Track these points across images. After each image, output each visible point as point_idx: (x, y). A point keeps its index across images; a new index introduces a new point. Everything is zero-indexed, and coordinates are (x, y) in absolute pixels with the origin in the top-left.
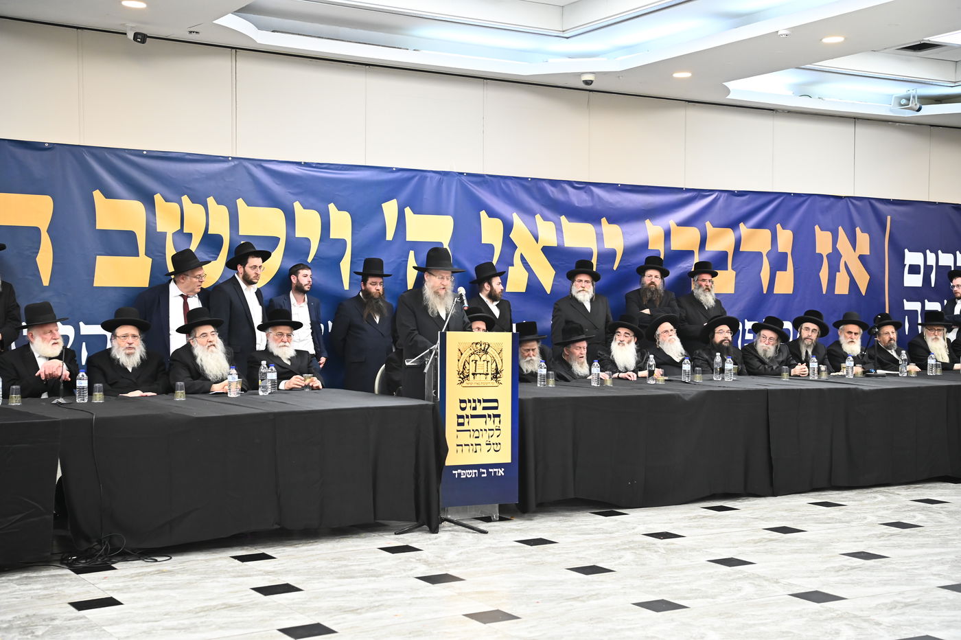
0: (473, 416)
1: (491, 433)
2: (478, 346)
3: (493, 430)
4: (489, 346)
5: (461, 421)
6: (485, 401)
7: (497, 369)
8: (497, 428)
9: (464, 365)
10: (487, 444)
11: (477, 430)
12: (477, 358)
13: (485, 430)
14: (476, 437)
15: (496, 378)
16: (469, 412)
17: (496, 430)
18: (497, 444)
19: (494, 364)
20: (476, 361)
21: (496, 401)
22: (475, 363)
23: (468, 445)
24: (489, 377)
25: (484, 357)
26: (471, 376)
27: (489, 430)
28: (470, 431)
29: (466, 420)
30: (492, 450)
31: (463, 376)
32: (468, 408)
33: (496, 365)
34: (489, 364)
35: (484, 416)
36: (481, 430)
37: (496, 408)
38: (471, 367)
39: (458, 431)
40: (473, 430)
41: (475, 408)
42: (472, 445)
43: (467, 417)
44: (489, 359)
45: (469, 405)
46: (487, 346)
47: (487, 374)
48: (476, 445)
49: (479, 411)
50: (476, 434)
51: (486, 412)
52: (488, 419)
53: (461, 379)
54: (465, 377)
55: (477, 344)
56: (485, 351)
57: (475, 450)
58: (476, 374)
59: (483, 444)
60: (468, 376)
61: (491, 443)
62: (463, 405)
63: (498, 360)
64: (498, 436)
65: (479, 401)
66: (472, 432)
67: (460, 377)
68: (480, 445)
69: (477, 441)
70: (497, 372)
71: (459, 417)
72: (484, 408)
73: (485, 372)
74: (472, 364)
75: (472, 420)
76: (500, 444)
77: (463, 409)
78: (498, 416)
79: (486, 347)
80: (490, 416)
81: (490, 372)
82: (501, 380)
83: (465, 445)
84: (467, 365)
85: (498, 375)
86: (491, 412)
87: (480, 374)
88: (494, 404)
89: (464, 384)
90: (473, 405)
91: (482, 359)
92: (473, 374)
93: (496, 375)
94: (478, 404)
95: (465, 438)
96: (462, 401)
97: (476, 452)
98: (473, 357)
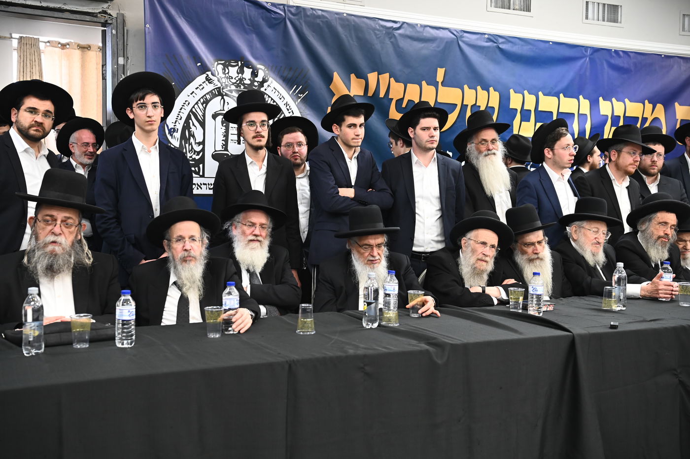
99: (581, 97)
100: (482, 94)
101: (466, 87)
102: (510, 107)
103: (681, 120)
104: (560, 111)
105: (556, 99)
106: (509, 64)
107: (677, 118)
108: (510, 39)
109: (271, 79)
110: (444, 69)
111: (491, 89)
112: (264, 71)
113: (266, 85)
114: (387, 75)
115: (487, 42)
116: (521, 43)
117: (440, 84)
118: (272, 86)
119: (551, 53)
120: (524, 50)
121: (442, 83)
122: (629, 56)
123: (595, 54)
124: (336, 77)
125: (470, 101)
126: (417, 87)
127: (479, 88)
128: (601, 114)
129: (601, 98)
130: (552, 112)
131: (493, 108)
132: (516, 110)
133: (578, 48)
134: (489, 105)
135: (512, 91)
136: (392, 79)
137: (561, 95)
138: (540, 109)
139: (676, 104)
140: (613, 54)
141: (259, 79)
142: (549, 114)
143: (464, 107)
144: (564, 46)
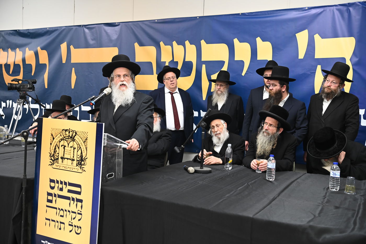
0: (60, 196)
1: (74, 215)
2: (67, 133)
3: (75, 213)
4: (76, 134)
5: (50, 198)
6: (71, 184)
7: (82, 156)
8: (79, 212)
9: (55, 149)
10: (70, 225)
11: (62, 210)
12: (66, 144)
13: (69, 211)
14: (61, 216)
15: (81, 164)
16: (56, 191)
17: (78, 213)
18: (78, 227)
19: (80, 151)
20: (65, 146)
21: (79, 186)
22: (64, 148)
23: (54, 221)
24: (75, 163)
25: (71, 144)
26: (60, 160)
27: (73, 212)
28: (56, 208)
29: (54, 198)
30: (73, 231)
31: (54, 159)
32: (56, 188)
33: (82, 153)
34: (76, 150)
35: (68, 198)
36: (66, 211)
37: (79, 193)
38: (60, 151)
39: (47, 206)
40: (59, 209)
41: (61, 189)
42: (57, 222)
43: (55, 195)
44: (76, 146)
45: (57, 185)
46: (74, 133)
47: (73, 160)
48: (61, 223)
49: (65, 193)
50: (61, 213)
51: (70, 195)
52: (72, 202)
53: (52, 161)
54: (55, 160)
55: (66, 130)
56: (73, 139)
57: (59, 227)
58: (65, 158)
59: (67, 224)
60: (58, 159)
61: (73, 224)
62: (53, 184)
63: (83, 147)
64: (79, 220)
65: (65, 183)
66: (58, 211)
67: (51, 159)
68: (64, 223)
69: (62, 220)
70: (82, 160)
71: (49, 194)
72: (69, 191)
73: (72, 157)
74: (62, 148)
75: (58, 199)
76: (80, 228)
77: (52, 188)
78: (81, 201)
79: (74, 135)
80: (73, 199)
81: (75, 158)
82: (85, 167)
83: (52, 221)
84: (57, 149)
85: (83, 163)
86: (75, 196)
87: (68, 159)
88: (78, 189)
89: (54, 166)
90: (60, 186)
91: (70, 146)
92: (62, 158)
93: (81, 162)
94: (64, 186)
95: (52, 214)
96: (52, 181)
97: (60, 229)
98: (62, 143)
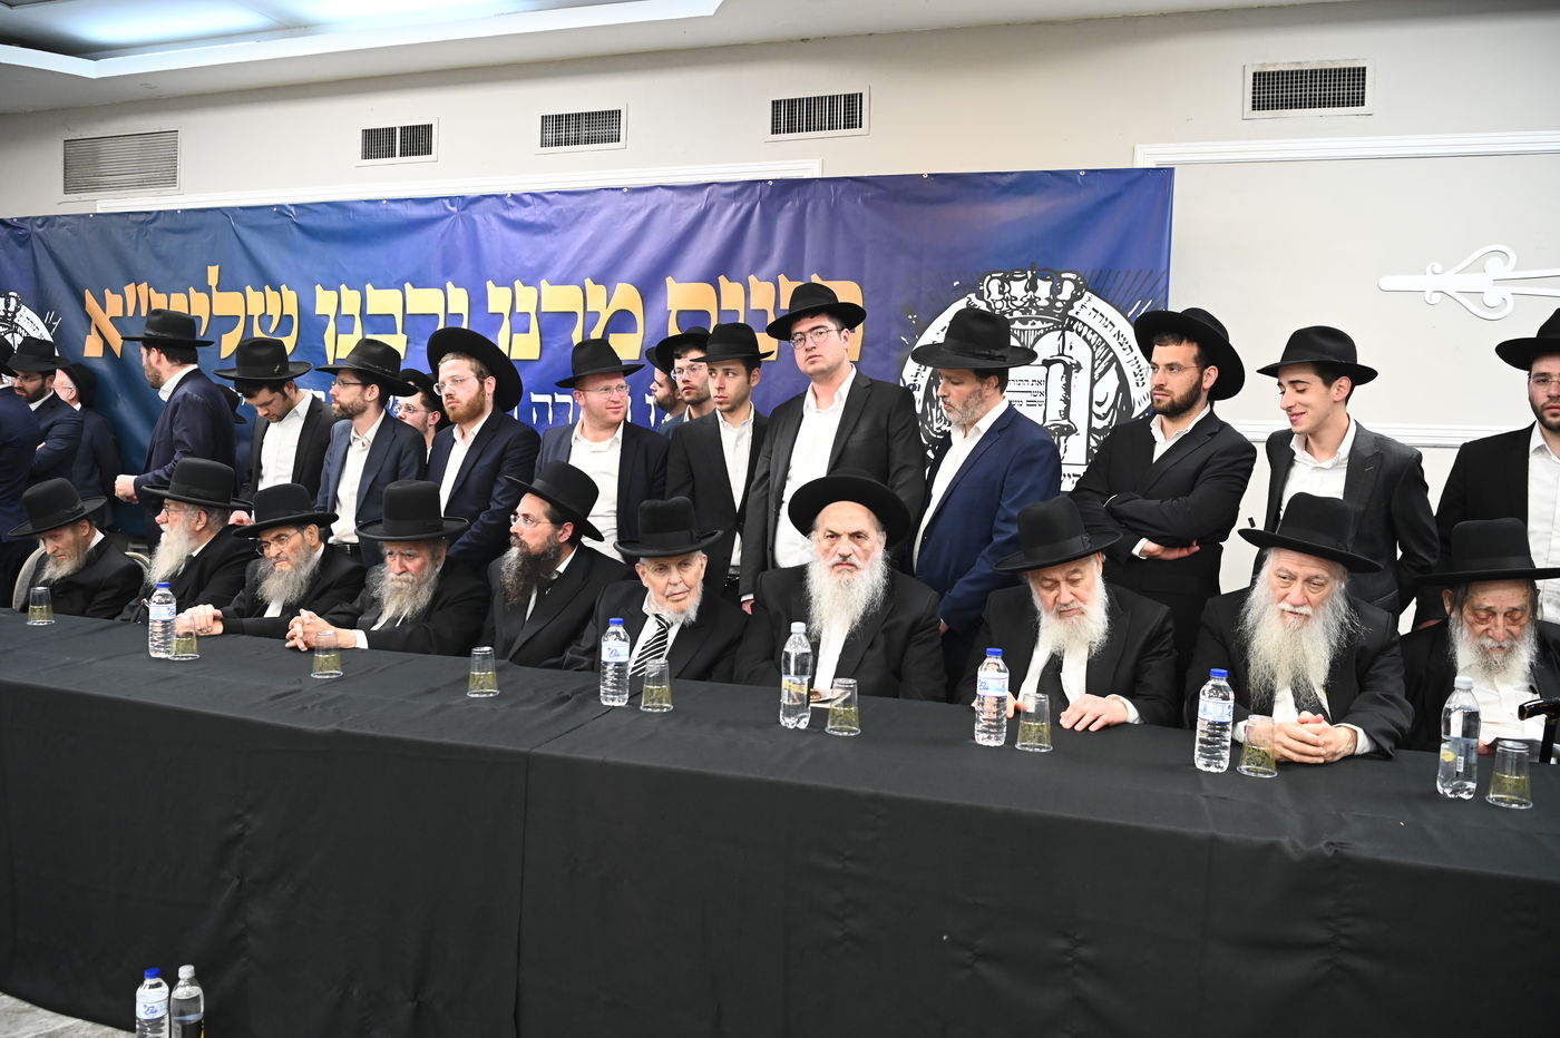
99: (450, 285)
100: (272, 295)
101: (249, 289)
102: (318, 311)
103: (679, 312)
104: (408, 312)
105: (397, 293)
106: (315, 247)
107: (669, 309)
108: (312, 207)
109: (23, 307)
110: (217, 267)
111: (283, 288)
112: (16, 298)
113: (18, 314)
114: (144, 286)
115: (276, 218)
116: (330, 209)
117: (214, 289)
118: (25, 315)
119: (384, 218)
120: (335, 221)
121: (217, 287)
122: (545, 200)
123: (471, 207)
124: (89, 297)
125: (256, 309)
126: (183, 296)
127: (267, 288)
128: (490, 311)
129: (490, 284)
130: (392, 316)
131: (290, 316)
132: (328, 316)
133: (436, 202)
134: (285, 313)
135: (318, 288)
136: (152, 290)
137: (408, 286)
138: (369, 312)
139: (669, 280)
140: (511, 202)
141: (12, 309)
142: (387, 318)
143: (249, 319)
144: (409, 203)
